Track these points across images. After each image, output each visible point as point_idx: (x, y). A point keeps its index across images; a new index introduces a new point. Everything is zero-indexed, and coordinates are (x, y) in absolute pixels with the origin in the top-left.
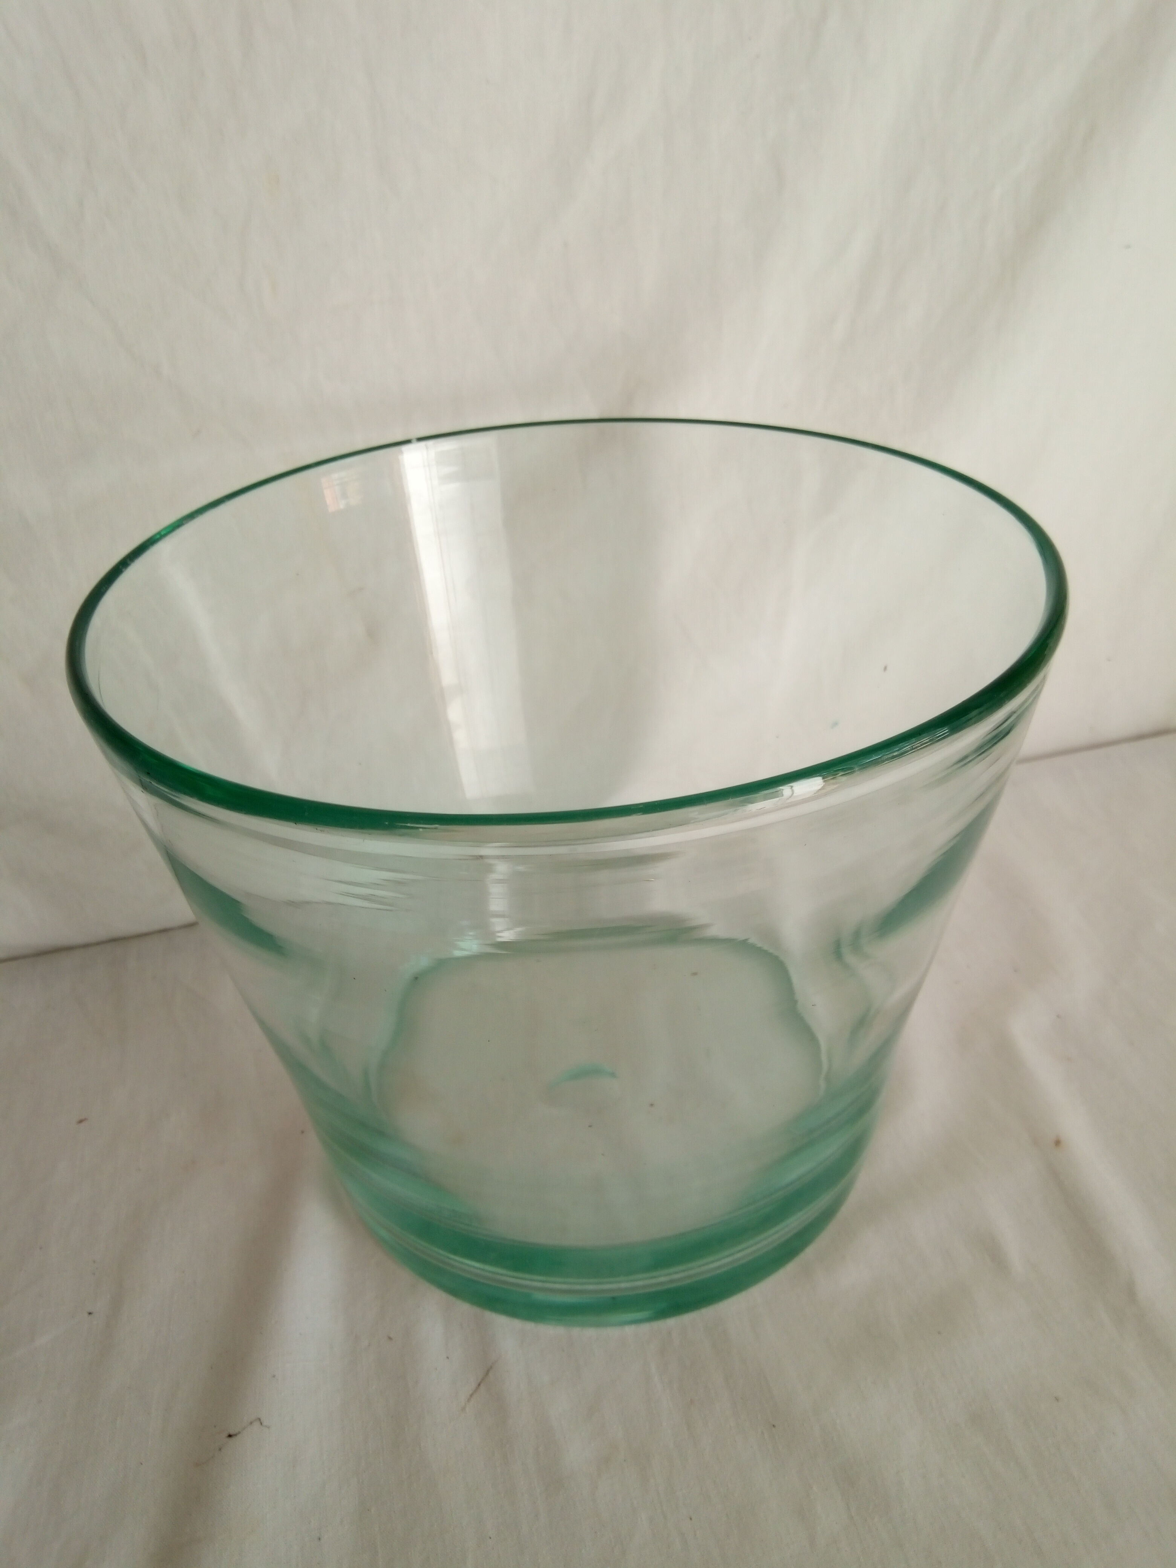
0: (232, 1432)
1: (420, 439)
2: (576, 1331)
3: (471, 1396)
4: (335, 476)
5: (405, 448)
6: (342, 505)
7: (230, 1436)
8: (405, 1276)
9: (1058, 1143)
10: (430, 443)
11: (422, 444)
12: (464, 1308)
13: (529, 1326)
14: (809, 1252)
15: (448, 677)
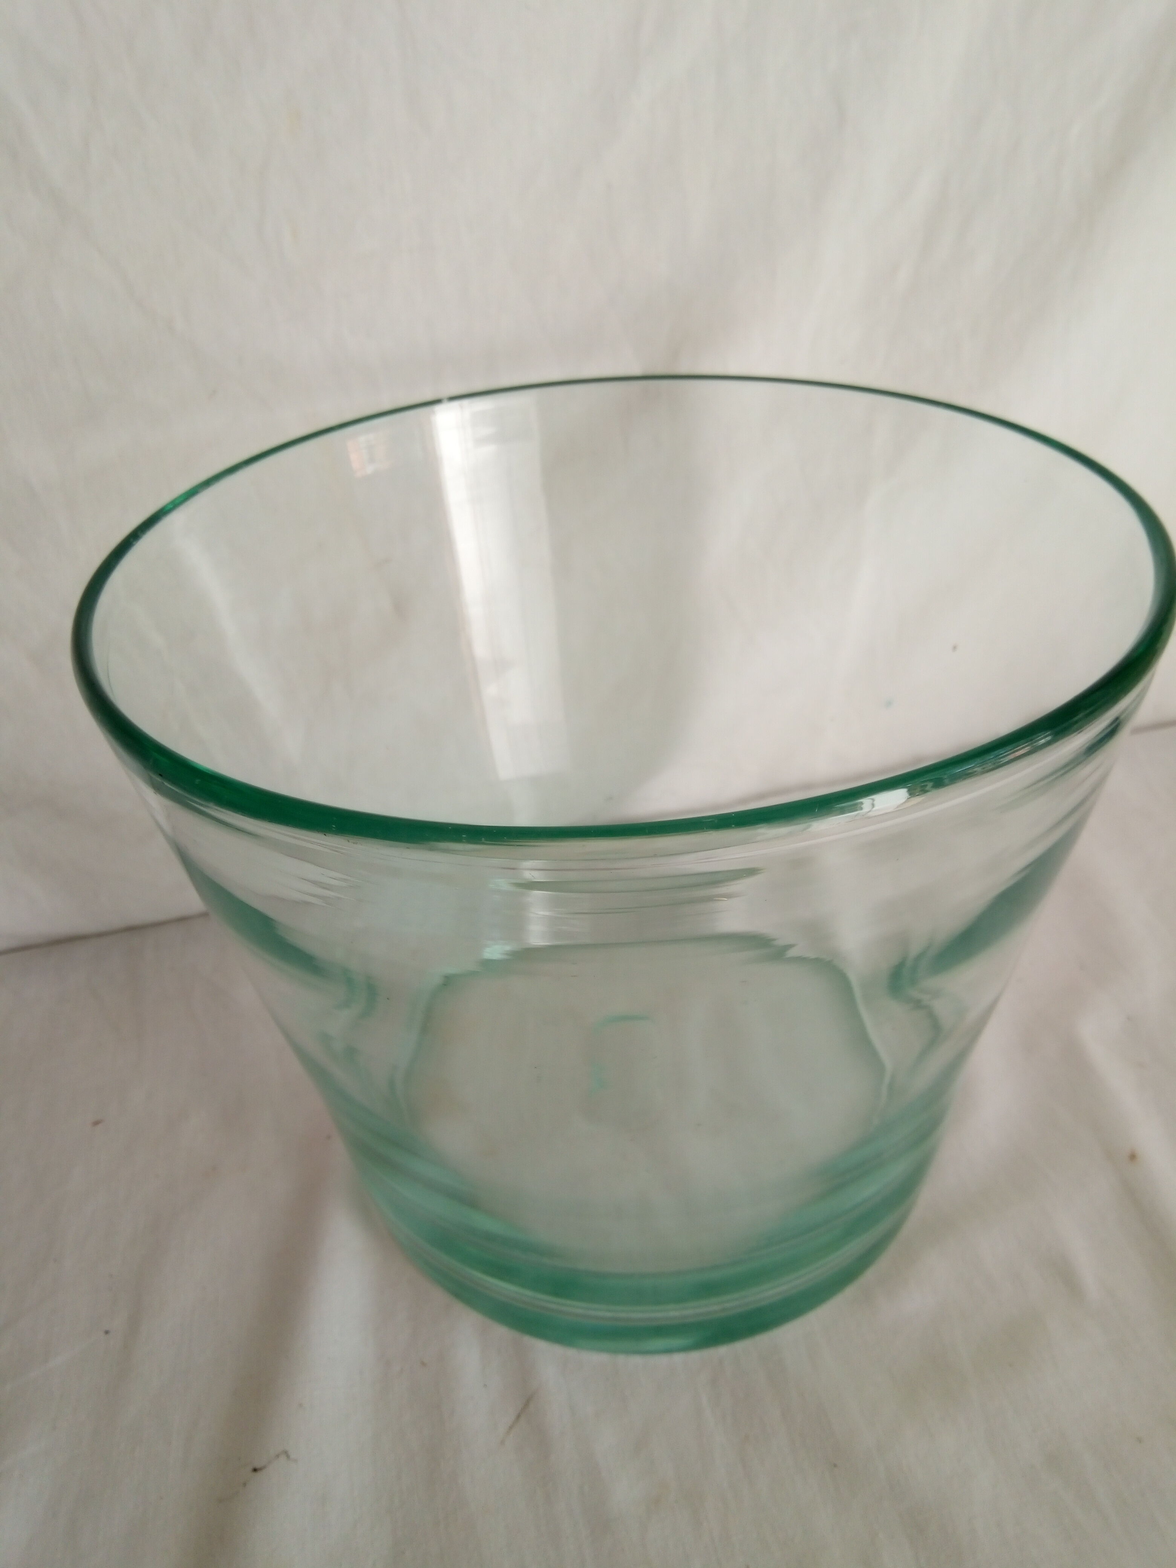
0: (258, 1466)
1: (452, 399)
2: (621, 1359)
3: (511, 1428)
4: (362, 439)
5: (438, 408)
6: (370, 469)
7: (255, 1470)
8: (438, 1296)
9: (1133, 1157)
10: (465, 402)
11: (456, 404)
12: (501, 1332)
13: (571, 1353)
14: (870, 1275)
15: (481, 650)
